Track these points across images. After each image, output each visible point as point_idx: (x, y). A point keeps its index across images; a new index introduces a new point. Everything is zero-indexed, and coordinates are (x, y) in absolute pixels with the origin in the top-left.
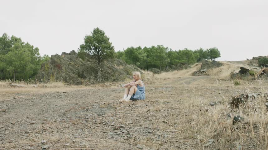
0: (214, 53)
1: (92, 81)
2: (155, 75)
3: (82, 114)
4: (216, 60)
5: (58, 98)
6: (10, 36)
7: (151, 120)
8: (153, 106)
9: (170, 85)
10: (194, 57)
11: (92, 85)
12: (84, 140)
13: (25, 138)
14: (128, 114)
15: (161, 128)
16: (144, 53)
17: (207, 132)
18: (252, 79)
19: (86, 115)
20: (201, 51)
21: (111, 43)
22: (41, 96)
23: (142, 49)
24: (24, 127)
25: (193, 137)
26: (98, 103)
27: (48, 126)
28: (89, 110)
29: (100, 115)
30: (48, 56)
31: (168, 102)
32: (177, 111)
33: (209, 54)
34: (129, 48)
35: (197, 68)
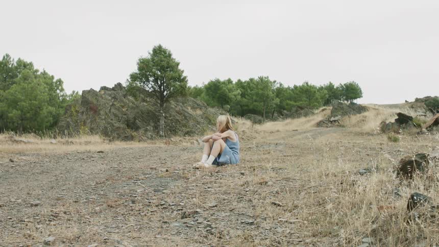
0: (352, 91)
1: (149, 134)
2: (254, 126)
3: (126, 188)
4: (355, 101)
5: (89, 160)
6: (14, 59)
7: (250, 200)
8: (255, 175)
9: (282, 142)
10: (319, 97)
11: (149, 141)
12: (126, 238)
13: (17, 231)
14: (209, 190)
15: (271, 215)
16: (237, 90)
17: (357, 224)
18: (418, 133)
19: (133, 190)
20: (330, 88)
21: (183, 72)
22: (58, 158)
23: (234, 82)
24: (18, 211)
25: (330, 233)
26: (155, 169)
27: (63, 209)
28: (138, 182)
29: (159, 191)
30: (77, 92)
31: (280, 169)
32: (297, 184)
33: (344, 91)
34: (212, 81)
35: (325, 115)
